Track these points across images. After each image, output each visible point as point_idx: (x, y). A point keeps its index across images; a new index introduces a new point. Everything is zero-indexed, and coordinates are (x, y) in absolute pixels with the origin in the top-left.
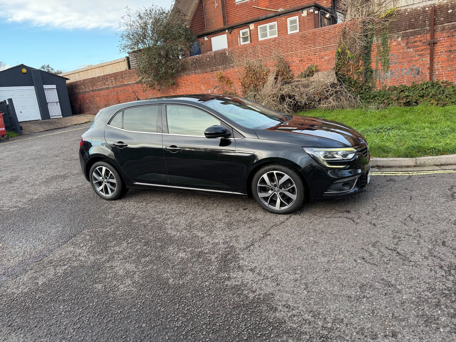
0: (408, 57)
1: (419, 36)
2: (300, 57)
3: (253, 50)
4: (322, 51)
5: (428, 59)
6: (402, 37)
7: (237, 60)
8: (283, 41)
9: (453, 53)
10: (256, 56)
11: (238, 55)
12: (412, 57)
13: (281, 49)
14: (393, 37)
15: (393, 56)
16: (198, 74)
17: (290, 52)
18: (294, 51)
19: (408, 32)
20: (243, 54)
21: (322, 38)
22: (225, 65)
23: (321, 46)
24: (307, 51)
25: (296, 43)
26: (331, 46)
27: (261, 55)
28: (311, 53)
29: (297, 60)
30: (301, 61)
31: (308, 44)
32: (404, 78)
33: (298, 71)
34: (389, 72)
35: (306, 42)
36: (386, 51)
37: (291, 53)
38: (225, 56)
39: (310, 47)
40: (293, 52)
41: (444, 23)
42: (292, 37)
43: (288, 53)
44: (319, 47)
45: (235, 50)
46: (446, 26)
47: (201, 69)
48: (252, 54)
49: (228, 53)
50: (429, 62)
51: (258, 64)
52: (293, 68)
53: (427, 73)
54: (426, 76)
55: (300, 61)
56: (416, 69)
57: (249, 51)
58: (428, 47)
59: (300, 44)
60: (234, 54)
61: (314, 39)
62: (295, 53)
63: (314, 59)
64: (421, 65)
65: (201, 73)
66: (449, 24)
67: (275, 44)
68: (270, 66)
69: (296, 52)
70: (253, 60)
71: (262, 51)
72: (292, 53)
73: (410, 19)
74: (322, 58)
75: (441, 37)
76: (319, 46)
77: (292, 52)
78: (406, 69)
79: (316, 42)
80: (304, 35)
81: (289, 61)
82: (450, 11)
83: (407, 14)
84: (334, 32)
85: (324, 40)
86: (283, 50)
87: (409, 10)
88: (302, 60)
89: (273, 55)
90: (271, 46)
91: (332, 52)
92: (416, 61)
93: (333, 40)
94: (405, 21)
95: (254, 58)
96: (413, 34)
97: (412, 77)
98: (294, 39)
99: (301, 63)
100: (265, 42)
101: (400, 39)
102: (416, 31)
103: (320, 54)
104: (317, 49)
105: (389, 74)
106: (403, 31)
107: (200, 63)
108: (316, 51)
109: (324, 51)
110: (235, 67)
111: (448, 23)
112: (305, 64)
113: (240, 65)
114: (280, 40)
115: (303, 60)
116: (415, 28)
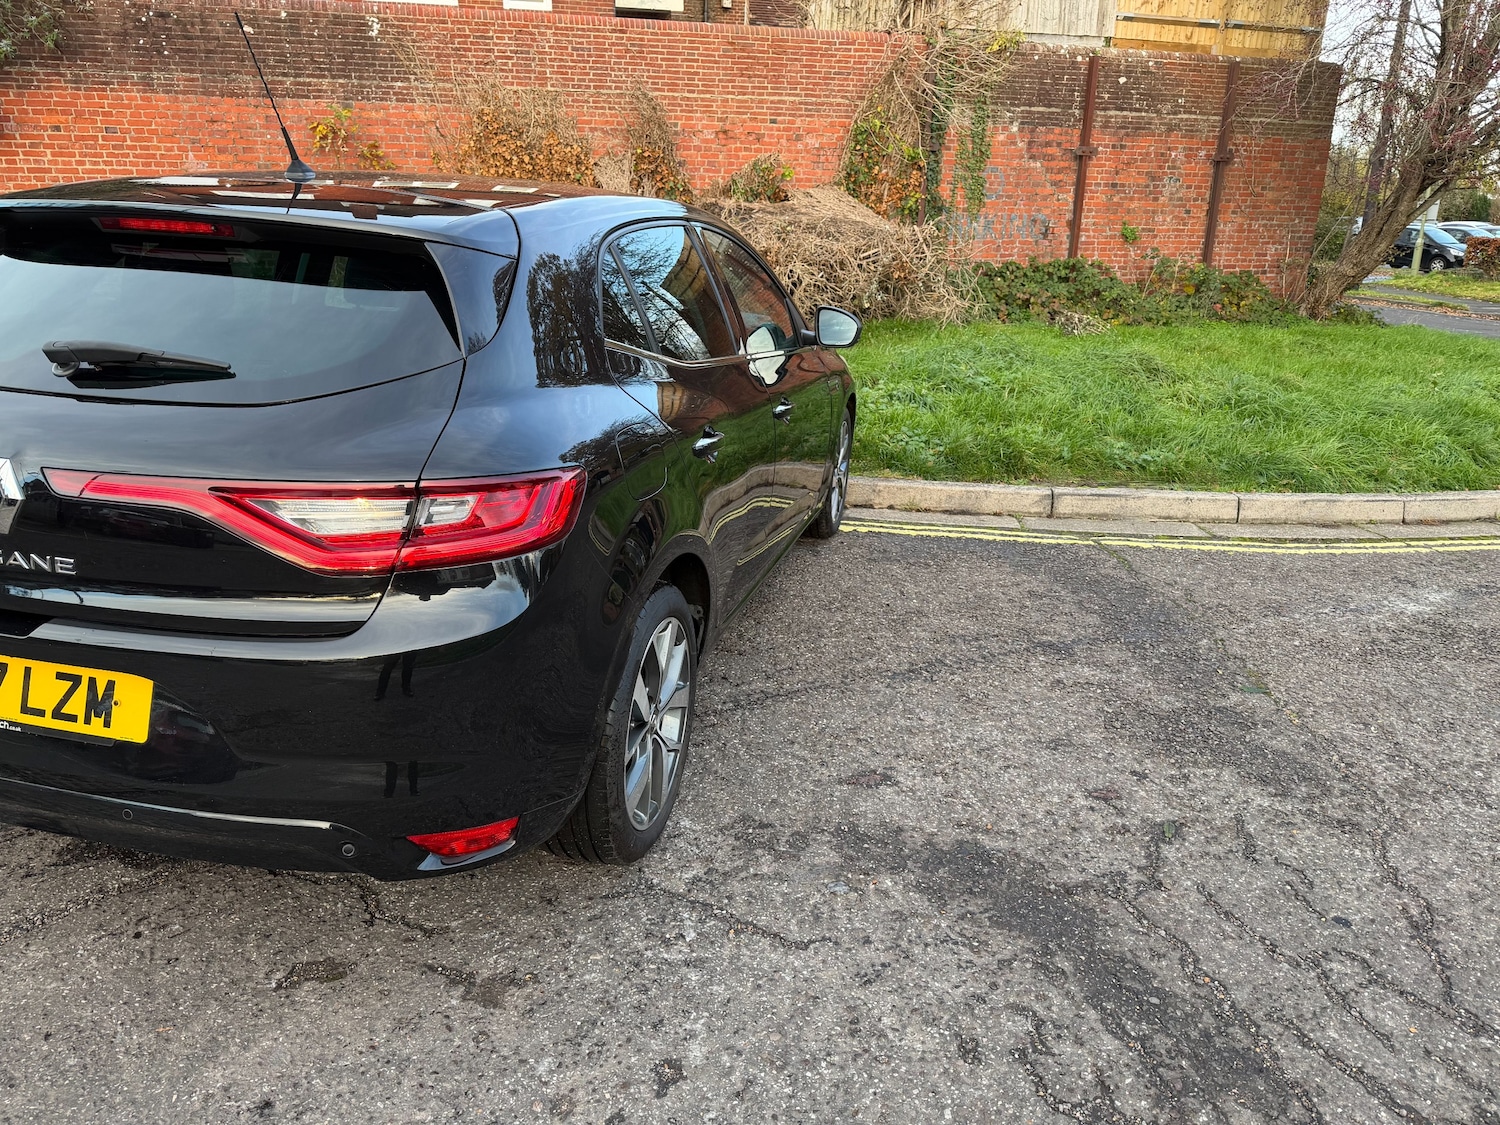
0: (1028, 183)
1: (1057, 130)
2: (720, 120)
3: (518, 45)
4: (801, 116)
5: (1070, 197)
6: (1022, 123)
7: (430, 71)
8: (659, 41)
9: (1118, 192)
10: (533, 76)
11: (438, 48)
12: (1038, 185)
13: (648, 71)
14: (1000, 117)
15: (995, 174)
16: (168, 92)
17: (683, 90)
18: (700, 92)
19: (1034, 113)
20: (465, 50)
21: (805, 66)
22: (360, 78)
23: (797, 95)
24: (746, 101)
25: (710, 62)
26: (831, 104)
27: (557, 73)
28: (759, 114)
29: (706, 127)
30: (721, 136)
31: (755, 76)
32: (1013, 242)
33: (706, 170)
34: (982, 220)
35: (746, 69)
36: (982, 156)
37: (688, 95)
38: (361, 38)
39: (759, 88)
40: (695, 95)
41: (1109, 109)
42: (696, 36)
43: (676, 95)
44: (792, 99)
45: (418, 20)
46: (1111, 117)
47: (192, 71)
48: (510, 58)
49: (376, 27)
50: (1071, 207)
51: (542, 109)
52: (687, 156)
53: (1064, 234)
54: (1061, 243)
55: (717, 133)
56: (1043, 222)
57: (496, 44)
58: (1074, 165)
59: (724, 69)
60: (414, 41)
61: (775, 65)
62: (703, 100)
63: (771, 136)
64: (1054, 211)
65: (192, 92)
66: (1118, 113)
67: (622, 45)
68: (596, 129)
69: (708, 96)
70: (515, 88)
71: (561, 60)
72: (691, 95)
73: (1044, 75)
74: (799, 138)
75: (1102, 141)
76: (789, 95)
77: (693, 92)
78: (1021, 217)
79: (783, 77)
80: (741, 38)
81: (676, 125)
82: (1122, 80)
83: (1036, 58)
84: (844, 56)
85: (808, 78)
86: (656, 77)
87: (1041, 48)
88: (725, 132)
89: (610, 88)
90: (606, 50)
91: (832, 124)
92: (1045, 198)
93: (840, 85)
94: (1031, 77)
95: (519, 78)
96: (1046, 120)
97: (1030, 243)
98: (701, 43)
99: (723, 142)
100: (580, 26)
101: (1015, 128)
102: (1053, 113)
103: (793, 123)
104: (784, 102)
105: (978, 226)
106: (1024, 105)
107: (186, 37)
108: (778, 109)
109: (807, 116)
110: (413, 101)
111: (1116, 109)
112: (736, 149)
113: (446, 96)
114: (647, 33)
115: (730, 134)
116: (1050, 106)
